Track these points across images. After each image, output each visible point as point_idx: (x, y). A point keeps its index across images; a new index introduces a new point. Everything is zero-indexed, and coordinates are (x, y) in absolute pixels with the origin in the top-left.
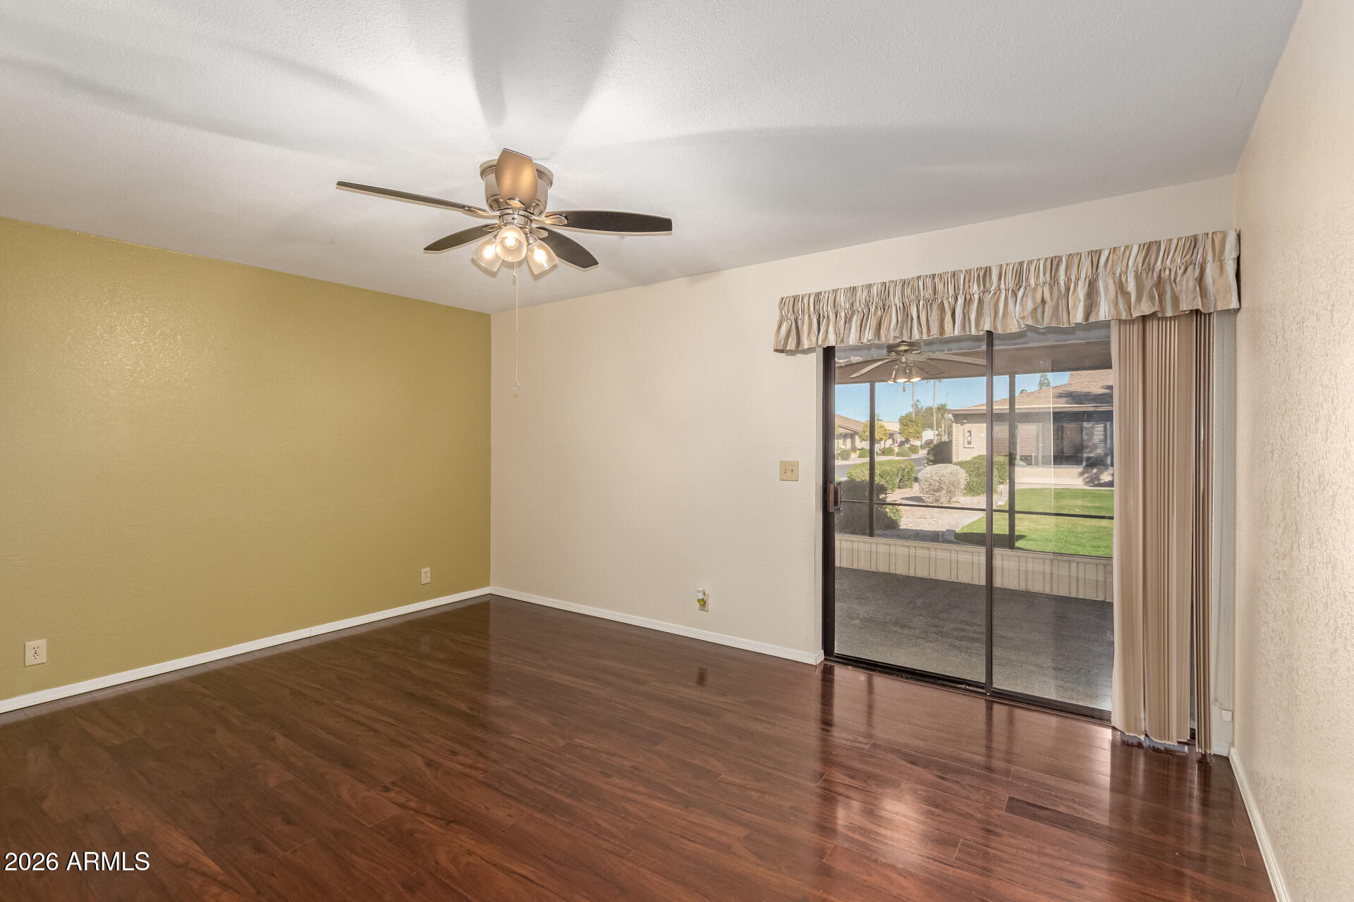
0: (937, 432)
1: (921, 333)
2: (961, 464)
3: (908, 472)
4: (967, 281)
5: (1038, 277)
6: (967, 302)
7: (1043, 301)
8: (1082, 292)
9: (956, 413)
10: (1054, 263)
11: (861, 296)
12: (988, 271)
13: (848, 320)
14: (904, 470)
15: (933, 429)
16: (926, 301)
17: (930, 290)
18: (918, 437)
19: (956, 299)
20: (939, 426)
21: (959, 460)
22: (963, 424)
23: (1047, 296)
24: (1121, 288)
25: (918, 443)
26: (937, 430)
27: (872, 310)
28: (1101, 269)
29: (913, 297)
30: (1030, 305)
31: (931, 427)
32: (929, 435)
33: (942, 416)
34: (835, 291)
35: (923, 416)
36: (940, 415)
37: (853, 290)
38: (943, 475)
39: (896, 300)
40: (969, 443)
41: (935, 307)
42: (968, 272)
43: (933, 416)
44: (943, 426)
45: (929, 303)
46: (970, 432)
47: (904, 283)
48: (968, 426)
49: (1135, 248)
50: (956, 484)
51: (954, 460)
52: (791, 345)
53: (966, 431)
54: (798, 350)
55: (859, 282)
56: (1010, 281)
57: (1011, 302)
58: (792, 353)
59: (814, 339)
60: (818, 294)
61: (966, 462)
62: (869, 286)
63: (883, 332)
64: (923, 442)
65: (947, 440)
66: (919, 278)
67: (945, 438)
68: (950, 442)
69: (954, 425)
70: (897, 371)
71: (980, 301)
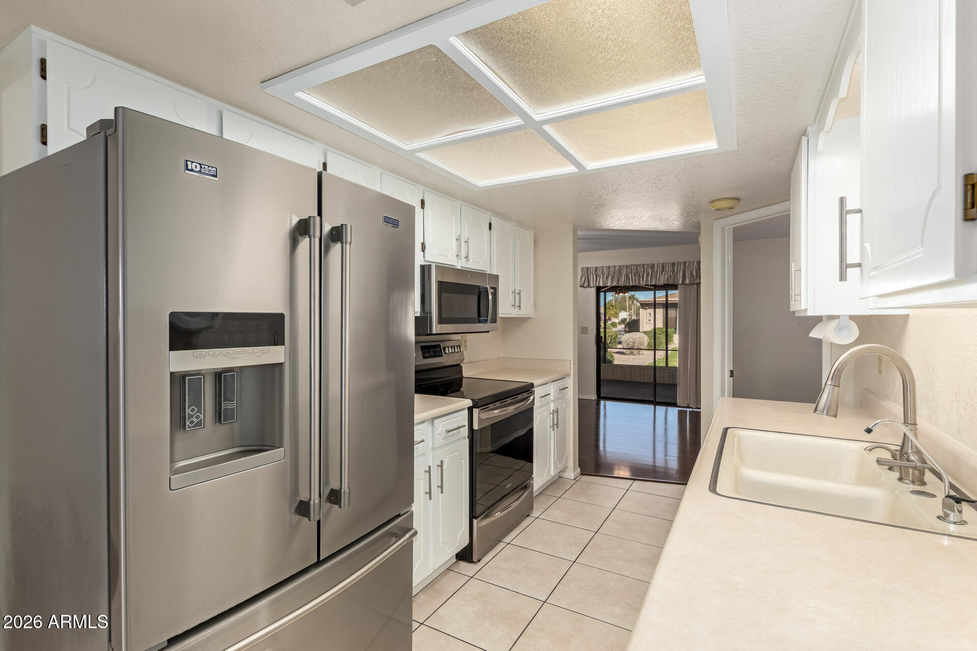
0: (629, 313)
1: (633, 283)
2: (645, 333)
3: (614, 337)
4: (647, 268)
5: (668, 269)
6: (648, 274)
7: (670, 275)
8: (681, 274)
9: (642, 303)
10: (673, 264)
11: (612, 270)
12: (654, 265)
13: (607, 278)
14: (612, 336)
15: (626, 311)
16: (634, 273)
17: (636, 270)
18: (617, 317)
19: (644, 273)
20: (630, 309)
21: (644, 330)
22: (646, 309)
23: (671, 275)
24: (692, 274)
25: (616, 321)
26: (629, 312)
27: (616, 275)
28: (687, 268)
29: (630, 271)
30: (666, 277)
31: (625, 309)
32: (623, 315)
33: (632, 302)
34: (603, 267)
35: (619, 302)
36: (631, 302)
37: (609, 267)
38: (635, 339)
39: (624, 272)
40: (650, 320)
41: (637, 275)
42: (648, 265)
43: (626, 302)
44: (633, 310)
45: (635, 274)
46: (650, 314)
47: (627, 266)
48: (650, 310)
49: (696, 262)
50: (642, 343)
51: (641, 330)
52: (586, 284)
53: (648, 313)
54: (589, 286)
55: (611, 265)
56: (660, 269)
57: (661, 276)
58: (586, 287)
59: (595, 283)
60: (596, 267)
61: (648, 331)
62: (615, 267)
63: (619, 282)
64: (620, 320)
65: (635, 319)
66: (632, 265)
67: (634, 317)
68: (638, 320)
69: (641, 310)
70: (619, 290)
71: (652, 274)
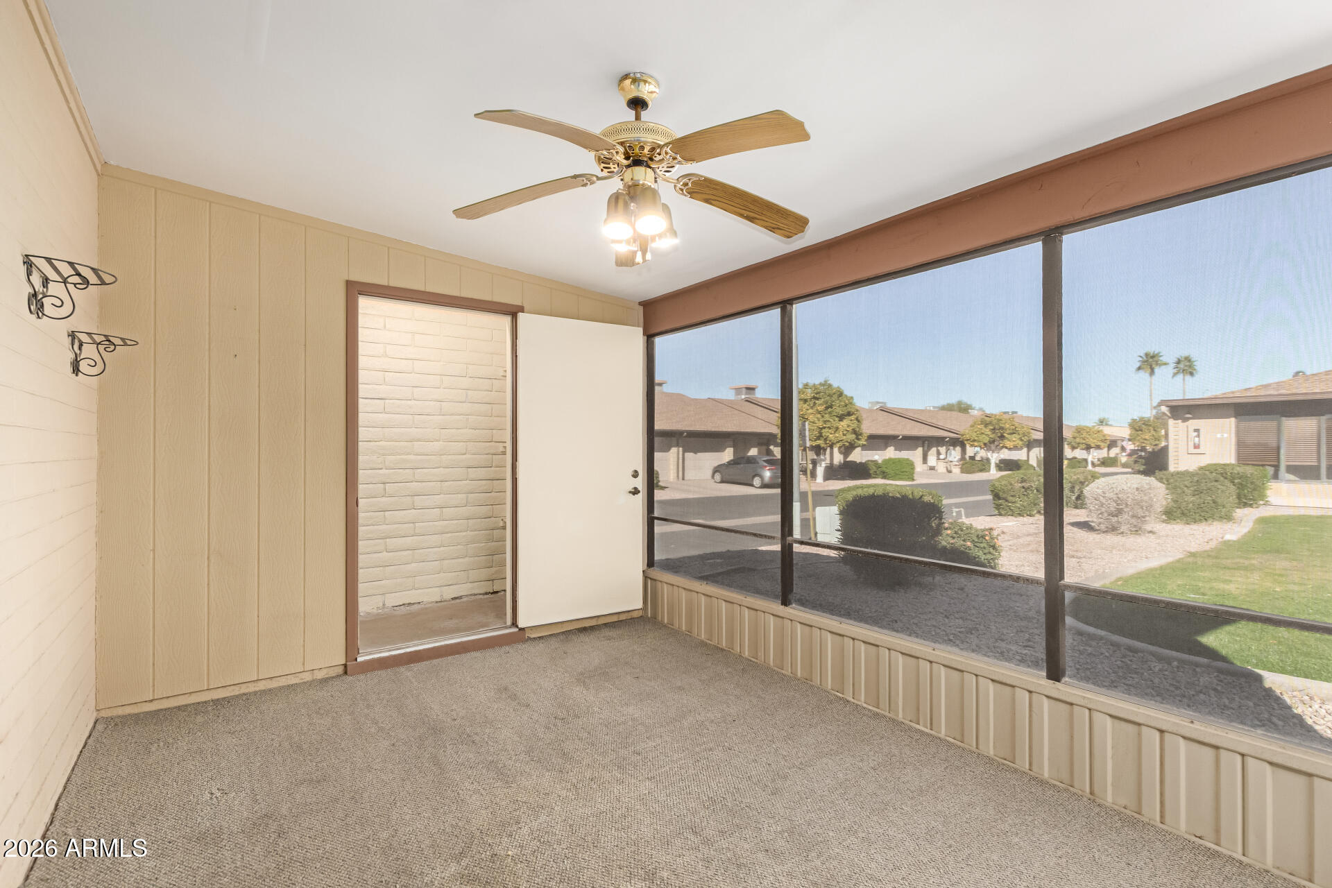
2: (1174, 476)
9: (1174, 404)
22: (1185, 420)
38: (1123, 491)
40: (1197, 447)
46: (1197, 430)
48: (1194, 423)
53: (1191, 430)
61: (1192, 472)
67: (1160, 444)
68: (1165, 449)
69: (1171, 422)
